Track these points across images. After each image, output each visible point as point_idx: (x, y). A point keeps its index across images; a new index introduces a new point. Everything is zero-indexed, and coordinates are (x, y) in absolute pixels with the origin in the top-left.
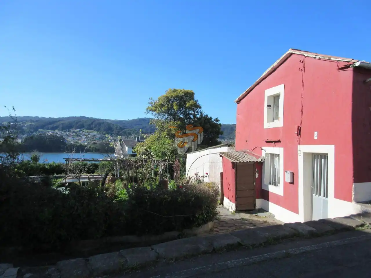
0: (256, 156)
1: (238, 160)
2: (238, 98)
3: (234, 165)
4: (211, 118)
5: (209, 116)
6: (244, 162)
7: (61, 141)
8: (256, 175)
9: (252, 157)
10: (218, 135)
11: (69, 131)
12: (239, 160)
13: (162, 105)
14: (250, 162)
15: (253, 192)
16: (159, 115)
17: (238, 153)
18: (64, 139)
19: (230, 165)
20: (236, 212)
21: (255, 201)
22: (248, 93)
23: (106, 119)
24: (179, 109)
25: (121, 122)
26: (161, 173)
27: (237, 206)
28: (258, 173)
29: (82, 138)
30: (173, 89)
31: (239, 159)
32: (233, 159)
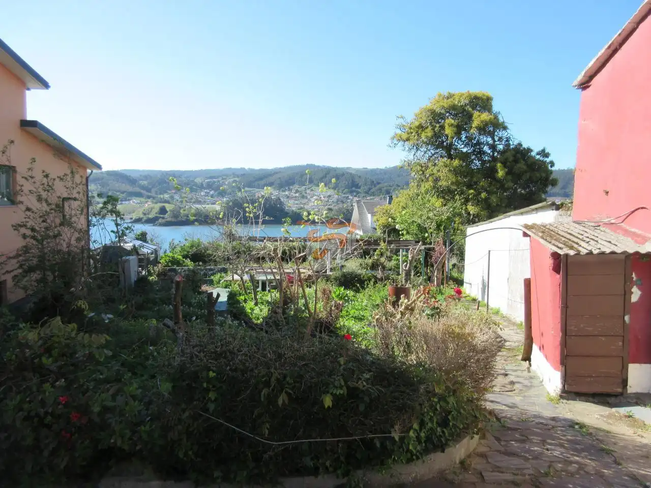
0: (634, 235)
1: (572, 248)
2: (583, 73)
3: (560, 263)
4: (529, 150)
5: (525, 146)
6: (590, 253)
7: (278, 205)
8: (632, 293)
9: (621, 237)
10: (546, 186)
11: (290, 190)
12: (576, 246)
13: (421, 127)
14: (613, 253)
15: (621, 343)
16: (417, 149)
17: (577, 226)
18: (281, 203)
19: (549, 262)
20: (561, 397)
21: (625, 369)
22: (615, 51)
23: (348, 168)
24: (458, 134)
25: (374, 172)
26: (407, 268)
27: (566, 379)
28: (640, 289)
29: (309, 200)
30: (446, 95)
31: (577, 244)
32: (557, 243)
